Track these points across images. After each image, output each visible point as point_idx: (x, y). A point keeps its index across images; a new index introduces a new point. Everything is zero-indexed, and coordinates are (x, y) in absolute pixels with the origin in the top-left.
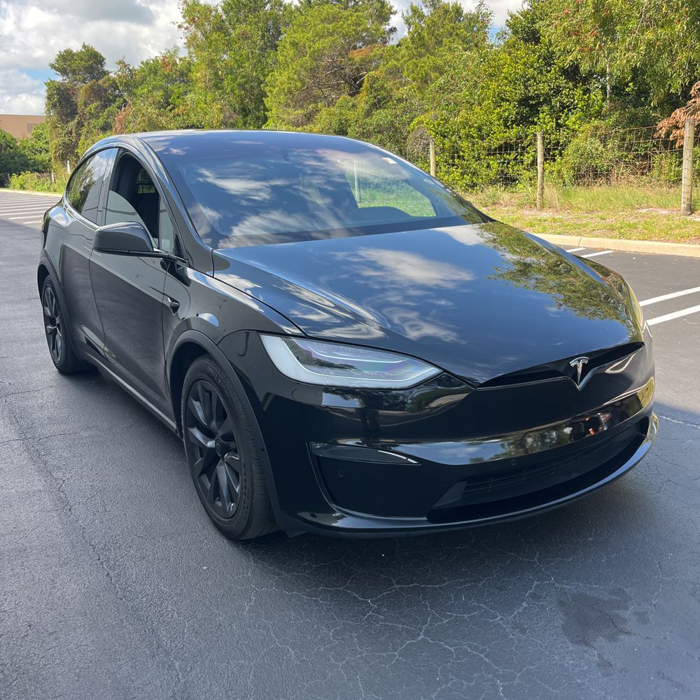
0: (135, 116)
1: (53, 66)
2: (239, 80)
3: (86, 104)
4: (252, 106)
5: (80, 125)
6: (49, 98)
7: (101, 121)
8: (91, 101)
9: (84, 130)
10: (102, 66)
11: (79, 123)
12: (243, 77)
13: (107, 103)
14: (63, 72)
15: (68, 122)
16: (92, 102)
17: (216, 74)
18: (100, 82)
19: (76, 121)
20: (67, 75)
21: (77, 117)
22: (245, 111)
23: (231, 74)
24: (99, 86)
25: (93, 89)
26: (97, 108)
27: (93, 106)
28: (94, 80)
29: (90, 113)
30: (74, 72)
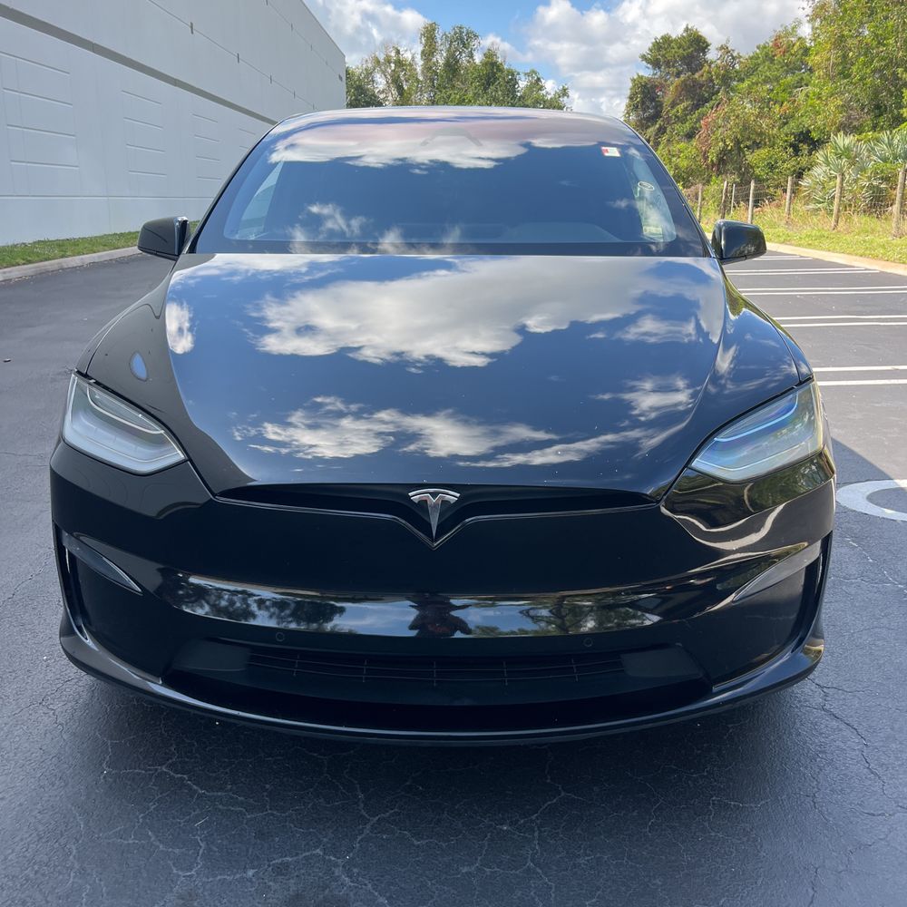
0: (726, 119)
1: (644, 58)
2: (876, 64)
3: (673, 105)
4: (890, 102)
5: (662, 130)
6: (631, 98)
7: (687, 126)
8: (680, 100)
9: (665, 137)
10: (704, 53)
11: (659, 129)
12: (883, 59)
13: (700, 102)
14: (656, 64)
15: (648, 127)
16: (682, 101)
17: (845, 57)
18: (697, 76)
19: (657, 126)
20: (659, 68)
21: (660, 122)
22: (879, 109)
23: (865, 55)
24: (694, 81)
25: (686, 85)
26: (686, 109)
27: (681, 106)
28: (690, 73)
29: (676, 116)
30: (668, 64)
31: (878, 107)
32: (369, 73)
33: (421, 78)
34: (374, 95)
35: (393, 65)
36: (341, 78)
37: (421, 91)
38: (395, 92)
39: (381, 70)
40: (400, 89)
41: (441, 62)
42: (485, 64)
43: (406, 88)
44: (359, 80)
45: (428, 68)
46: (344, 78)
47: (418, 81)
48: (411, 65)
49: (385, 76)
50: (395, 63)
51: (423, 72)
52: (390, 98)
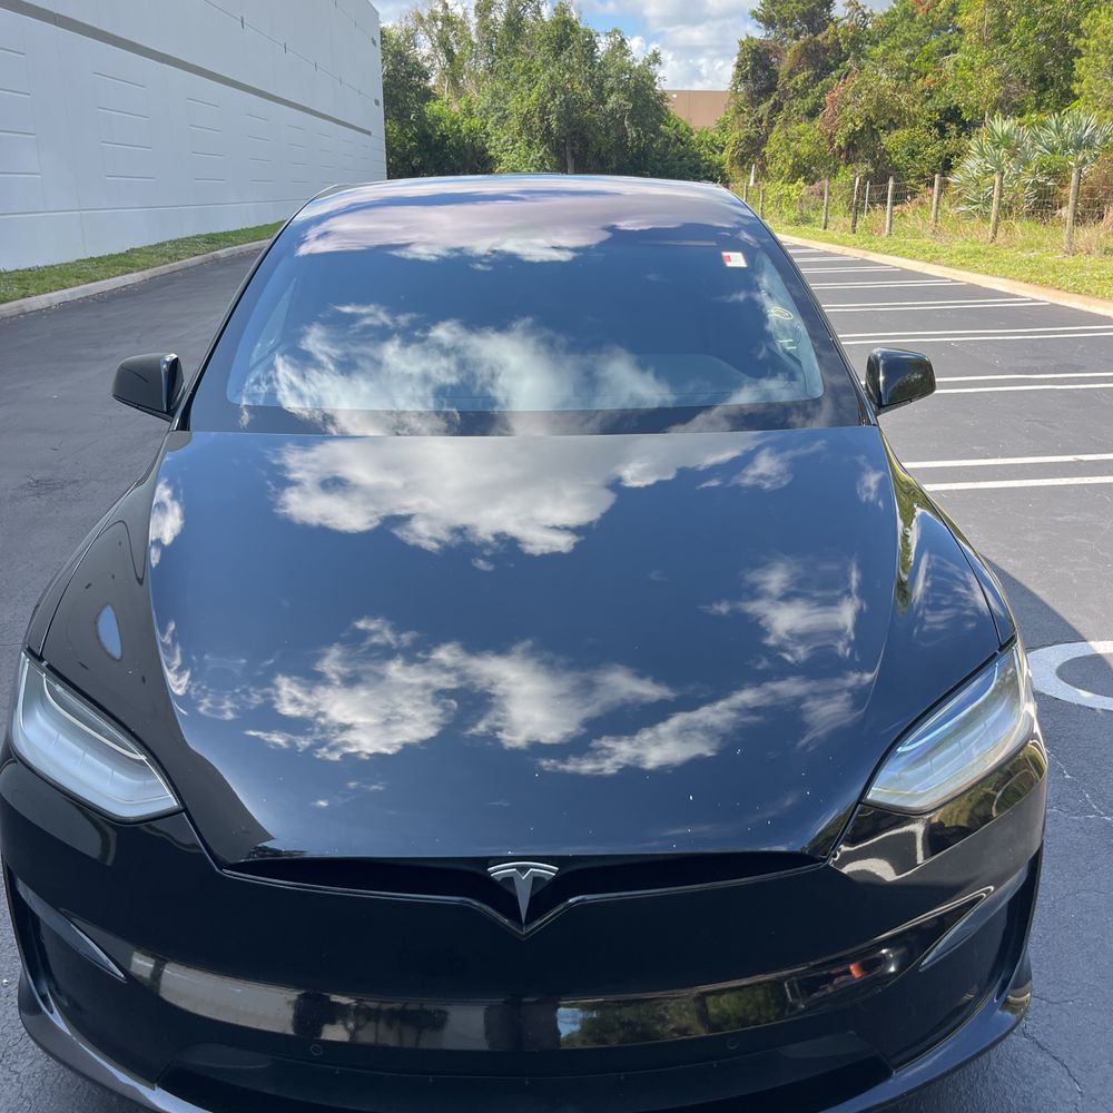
0: (857, 93)
1: (754, 14)
2: (1040, 26)
3: (791, 75)
4: (1057, 73)
5: (777, 107)
6: (739, 66)
7: (809, 102)
8: (799, 69)
9: (781, 116)
10: (828, 10)
11: (774, 106)
12: (1049, 20)
13: (826, 70)
14: (769, 22)
15: (760, 103)
16: (802, 70)
17: (1002, 16)
18: (819, 38)
19: (772, 102)
20: (773, 28)
21: (775, 96)
22: (1043, 82)
23: (1028, 14)
24: (817, 44)
25: (806, 49)
26: (806, 79)
27: (800, 77)
28: (811, 35)
29: (795, 89)
30: (784, 23)
31: (1042, 79)
32: (410, 37)
33: (475, 40)
34: (417, 63)
35: (439, 23)
36: (374, 42)
37: (476, 57)
38: (443, 58)
39: (425, 30)
40: (449, 53)
41: (501, 18)
42: (555, 23)
43: (456, 51)
44: (398, 43)
45: (484, 28)
46: (378, 42)
47: (471, 44)
48: (462, 23)
49: (431, 37)
50: (443, 20)
51: (477, 33)
52: (437, 66)
